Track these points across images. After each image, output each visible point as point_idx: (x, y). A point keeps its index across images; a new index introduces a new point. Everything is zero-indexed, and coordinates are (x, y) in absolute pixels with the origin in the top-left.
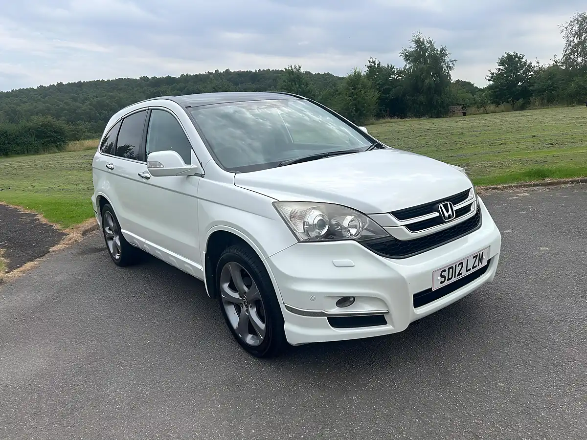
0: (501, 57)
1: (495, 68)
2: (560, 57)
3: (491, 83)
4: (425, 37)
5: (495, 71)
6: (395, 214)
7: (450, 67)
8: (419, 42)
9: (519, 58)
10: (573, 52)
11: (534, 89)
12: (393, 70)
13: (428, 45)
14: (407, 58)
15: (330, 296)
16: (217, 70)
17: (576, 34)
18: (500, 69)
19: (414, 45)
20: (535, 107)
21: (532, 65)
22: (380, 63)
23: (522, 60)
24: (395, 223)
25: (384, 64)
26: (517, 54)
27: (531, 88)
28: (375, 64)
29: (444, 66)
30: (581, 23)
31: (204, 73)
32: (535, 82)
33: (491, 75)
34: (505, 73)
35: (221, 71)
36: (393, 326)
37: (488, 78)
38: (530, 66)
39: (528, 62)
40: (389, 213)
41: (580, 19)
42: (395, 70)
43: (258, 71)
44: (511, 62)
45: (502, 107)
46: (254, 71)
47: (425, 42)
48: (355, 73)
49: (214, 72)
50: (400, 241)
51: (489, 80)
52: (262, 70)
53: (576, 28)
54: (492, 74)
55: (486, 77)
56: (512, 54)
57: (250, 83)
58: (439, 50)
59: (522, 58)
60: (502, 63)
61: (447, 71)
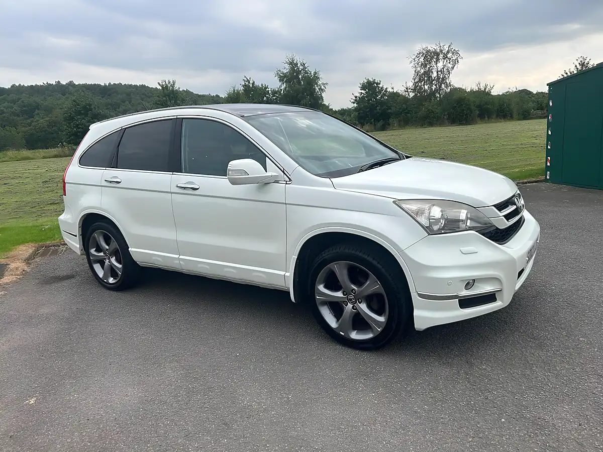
0: (362, 82)
1: (358, 92)
2: (410, 84)
3: (355, 105)
4: (298, 59)
5: (358, 95)
6: (497, 206)
7: (322, 89)
8: (292, 64)
9: (377, 84)
10: (420, 81)
11: (392, 111)
12: (267, 90)
13: (301, 67)
14: (281, 79)
15: (461, 280)
16: (59, 82)
17: (422, 64)
18: (361, 93)
19: (287, 66)
20: (395, 128)
21: (388, 90)
22: (254, 82)
23: (380, 86)
24: (498, 214)
25: (258, 83)
26: (375, 80)
27: (389, 111)
28: (249, 83)
29: (317, 88)
30: (426, 56)
31: (42, 84)
32: (392, 106)
33: (354, 98)
34: (367, 97)
35: (64, 83)
36: (502, 302)
37: (353, 101)
38: (386, 91)
39: (385, 87)
40: (493, 206)
41: (424, 52)
42: (269, 89)
43: (107, 85)
44: (370, 87)
45: (367, 127)
46: (103, 85)
47: (299, 65)
48: (234, 90)
49: (54, 83)
50: (500, 229)
51: (354, 103)
52: (112, 84)
53: (422, 59)
54: (356, 97)
55: (351, 100)
56: (372, 80)
57: (100, 97)
58: (312, 73)
59: (379, 84)
60: (363, 88)
61: (320, 93)
